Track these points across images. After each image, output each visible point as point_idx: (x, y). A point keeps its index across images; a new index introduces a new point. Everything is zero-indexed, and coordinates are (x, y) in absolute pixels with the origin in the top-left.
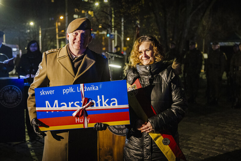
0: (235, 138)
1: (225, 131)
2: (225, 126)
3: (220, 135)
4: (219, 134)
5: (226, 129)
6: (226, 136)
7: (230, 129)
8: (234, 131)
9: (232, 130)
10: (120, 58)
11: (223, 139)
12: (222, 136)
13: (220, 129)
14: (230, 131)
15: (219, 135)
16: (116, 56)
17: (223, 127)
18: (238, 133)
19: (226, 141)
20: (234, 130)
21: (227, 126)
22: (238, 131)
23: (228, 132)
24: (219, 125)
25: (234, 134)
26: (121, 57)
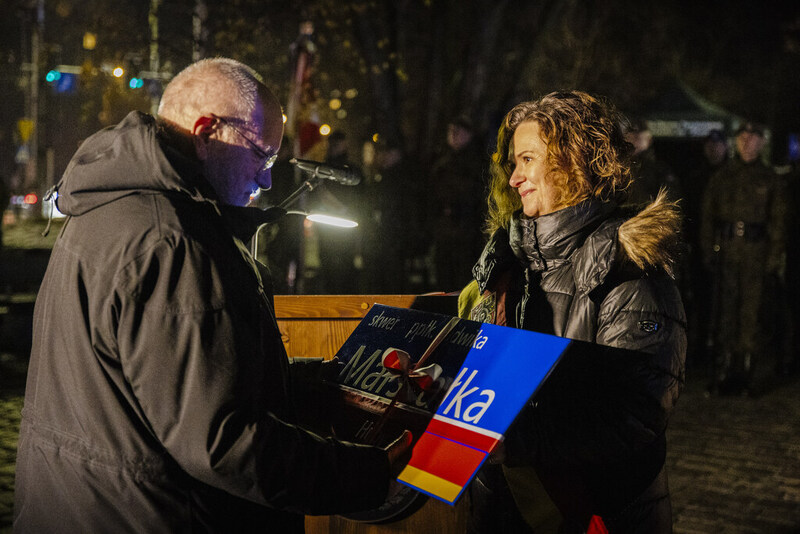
0: (759, 517)
1: (709, 488)
2: (706, 468)
3: (695, 507)
4: (691, 503)
5: (710, 478)
6: (719, 511)
7: (725, 480)
8: (744, 487)
9: (735, 485)
10: (346, 187)
11: (713, 523)
12: (704, 509)
13: (685, 479)
14: (728, 486)
15: (690, 507)
16: (332, 178)
17: (696, 474)
18: (761, 497)
19: (722, 529)
20: (741, 482)
21: (711, 469)
22: (758, 486)
23: (725, 491)
24: (680, 463)
25: (746, 500)
26: (350, 181)
